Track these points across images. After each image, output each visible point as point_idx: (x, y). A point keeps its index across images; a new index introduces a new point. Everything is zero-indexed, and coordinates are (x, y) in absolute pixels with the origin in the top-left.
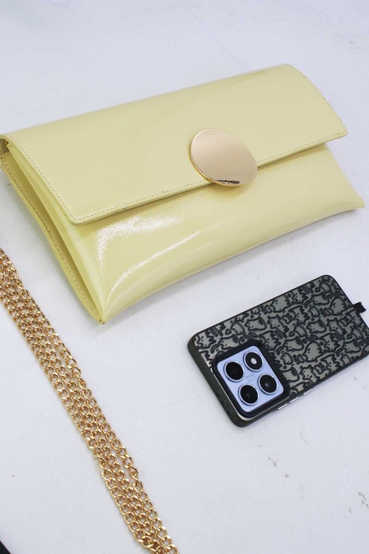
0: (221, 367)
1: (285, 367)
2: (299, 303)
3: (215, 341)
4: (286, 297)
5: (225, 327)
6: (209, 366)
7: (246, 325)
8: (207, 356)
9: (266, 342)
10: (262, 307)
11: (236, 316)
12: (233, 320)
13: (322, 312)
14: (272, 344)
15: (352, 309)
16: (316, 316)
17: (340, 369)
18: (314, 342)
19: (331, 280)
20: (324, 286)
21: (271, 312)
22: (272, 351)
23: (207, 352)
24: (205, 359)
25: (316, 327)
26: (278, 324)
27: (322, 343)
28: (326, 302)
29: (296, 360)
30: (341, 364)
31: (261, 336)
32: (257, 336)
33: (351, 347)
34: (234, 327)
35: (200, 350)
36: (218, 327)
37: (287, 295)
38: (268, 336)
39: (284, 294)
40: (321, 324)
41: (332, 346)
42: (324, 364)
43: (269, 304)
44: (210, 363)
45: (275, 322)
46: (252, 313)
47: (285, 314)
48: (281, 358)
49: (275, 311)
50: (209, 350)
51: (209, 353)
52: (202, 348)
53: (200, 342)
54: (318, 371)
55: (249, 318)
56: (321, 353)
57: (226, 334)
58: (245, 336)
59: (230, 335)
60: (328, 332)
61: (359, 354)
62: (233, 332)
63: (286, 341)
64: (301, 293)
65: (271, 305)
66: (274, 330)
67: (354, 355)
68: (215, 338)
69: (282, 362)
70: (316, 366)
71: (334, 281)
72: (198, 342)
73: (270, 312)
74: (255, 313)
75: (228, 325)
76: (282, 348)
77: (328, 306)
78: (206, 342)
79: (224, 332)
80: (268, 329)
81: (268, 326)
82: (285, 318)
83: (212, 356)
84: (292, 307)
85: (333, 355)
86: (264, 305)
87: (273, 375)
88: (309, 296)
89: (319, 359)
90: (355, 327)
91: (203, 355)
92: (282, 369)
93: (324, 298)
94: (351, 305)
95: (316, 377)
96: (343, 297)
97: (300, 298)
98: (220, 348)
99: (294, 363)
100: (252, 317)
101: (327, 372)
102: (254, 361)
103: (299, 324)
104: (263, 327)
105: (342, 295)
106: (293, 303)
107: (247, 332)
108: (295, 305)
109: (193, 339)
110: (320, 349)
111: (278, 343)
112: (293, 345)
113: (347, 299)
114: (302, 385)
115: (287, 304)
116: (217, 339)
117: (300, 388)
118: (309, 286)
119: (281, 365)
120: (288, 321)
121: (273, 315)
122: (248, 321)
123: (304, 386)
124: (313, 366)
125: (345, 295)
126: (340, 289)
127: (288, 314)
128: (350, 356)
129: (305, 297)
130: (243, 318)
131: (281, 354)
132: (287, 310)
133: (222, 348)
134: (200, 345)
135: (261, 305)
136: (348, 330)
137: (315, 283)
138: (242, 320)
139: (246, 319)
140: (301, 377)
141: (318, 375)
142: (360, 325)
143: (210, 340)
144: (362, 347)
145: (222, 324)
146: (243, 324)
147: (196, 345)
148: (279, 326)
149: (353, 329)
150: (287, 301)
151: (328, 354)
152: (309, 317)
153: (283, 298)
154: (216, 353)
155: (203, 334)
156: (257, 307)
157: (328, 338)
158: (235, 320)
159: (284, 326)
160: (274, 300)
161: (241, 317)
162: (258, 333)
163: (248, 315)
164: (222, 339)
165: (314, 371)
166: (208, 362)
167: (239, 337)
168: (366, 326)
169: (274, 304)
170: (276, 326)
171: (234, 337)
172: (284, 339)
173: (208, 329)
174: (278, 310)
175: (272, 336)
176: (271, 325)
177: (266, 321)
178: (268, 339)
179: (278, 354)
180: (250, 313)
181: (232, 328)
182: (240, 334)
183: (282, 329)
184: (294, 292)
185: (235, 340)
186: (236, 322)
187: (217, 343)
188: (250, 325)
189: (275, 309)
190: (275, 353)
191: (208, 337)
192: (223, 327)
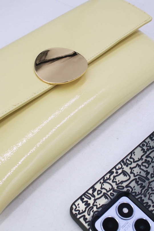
0: (99, 224)
3: (89, 204)
4: (141, 147)
5: (96, 189)
6: (88, 227)
7: (113, 182)
8: (85, 219)
9: (132, 190)
10: (123, 162)
11: (103, 177)
12: (102, 181)
14: (138, 189)
22: (140, 196)
23: (84, 216)
24: (84, 222)
26: (139, 170)
31: (127, 186)
32: (124, 188)
34: (103, 187)
35: (79, 216)
36: (91, 192)
37: (141, 145)
38: (133, 184)
39: (139, 146)
43: (128, 157)
44: (88, 225)
45: (137, 170)
46: (116, 169)
47: (144, 161)
48: (149, 199)
49: (134, 162)
50: (86, 214)
51: (87, 216)
52: (79, 214)
53: (77, 208)
55: (115, 174)
57: (98, 194)
58: (114, 191)
59: (102, 194)
62: (104, 191)
63: (150, 183)
64: (152, 140)
65: (131, 158)
66: (137, 177)
68: (89, 201)
69: (150, 203)
72: (75, 210)
73: (131, 164)
74: (119, 169)
75: (98, 187)
76: (148, 190)
78: (82, 207)
79: (95, 194)
80: (132, 177)
81: (132, 175)
82: (144, 164)
83: (89, 218)
84: (148, 153)
86: (125, 160)
87: (145, 217)
91: (82, 220)
92: (151, 209)
97: (152, 144)
98: (95, 209)
100: (117, 173)
102: (125, 210)
104: (128, 177)
106: (148, 150)
107: (115, 187)
108: (150, 151)
109: (71, 208)
111: (142, 187)
115: (143, 152)
116: (91, 202)
119: (150, 206)
120: (147, 166)
121: (134, 165)
122: (114, 177)
127: (146, 160)
130: (110, 176)
131: (148, 196)
132: (144, 158)
133: (97, 208)
134: (77, 212)
135: (122, 161)
138: (109, 179)
139: (112, 177)
143: (85, 205)
145: (93, 188)
146: (111, 182)
147: (74, 212)
148: (140, 172)
150: (143, 149)
153: (139, 149)
154: (92, 213)
155: (80, 201)
156: (120, 163)
158: (103, 180)
159: (145, 171)
160: (132, 153)
161: (108, 176)
162: (124, 184)
163: (113, 172)
164: (95, 200)
166: (86, 225)
167: (109, 193)
169: (133, 156)
170: (138, 173)
171: (105, 195)
172: (147, 182)
173: (82, 196)
174: (137, 160)
175: (137, 182)
176: (134, 174)
177: (129, 173)
178: (134, 187)
179: (145, 196)
180: (114, 170)
181: (102, 188)
182: (110, 190)
183: (143, 174)
184: (147, 141)
185: (106, 198)
186: (105, 181)
187: (91, 205)
188: (117, 180)
189: (134, 160)
190: (143, 196)
191: (83, 202)
192: (94, 190)
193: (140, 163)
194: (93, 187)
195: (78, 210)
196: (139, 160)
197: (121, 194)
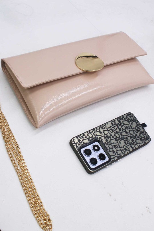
0: (82, 151)
1: (110, 150)
2: (117, 124)
7: (93, 134)
8: (77, 147)
9: (102, 140)
10: (101, 127)
11: (90, 131)
12: (88, 132)
13: (127, 128)
14: (104, 141)
15: (140, 126)
16: (124, 129)
17: (134, 150)
18: (123, 140)
19: (131, 114)
20: (128, 117)
21: (105, 128)
22: (104, 144)
23: (77, 145)
24: (76, 148)
25: (124, 134)
26: (107, 133)
27: (126, 140)
28: (129, 123)
29: (114, 147)
30: (134, 148)
31: (100, 138)
32: (98, 138)
33: (139, 141)
35: (74, 144)
36: (82, 135)
37: (112, 121)
38: (103, 138)
39: (111, 121)
40: (126, 132)
41: (130, 141)
42: (127, 148)
43: (104, 125)
44: (78, 149)
46: (96, 129)
47: (111, 129)
49: (106, 128)
50: (78, 144)
51: (78, 145)
52: (75, 143)
53: (74, 141)
54: (124, 151)
55: (95, 131)
56: (126, 144)
59: (87, 138)
60: (129, 135)
61: (142, 144)
64: (118, 120)
65: (105, 126)
67: (140, 144)
69: (108, 148)
70: (123, 149)
71: (133, 115)
74: (98, 129)
75: (86, 134)
76: (109, 142)
77: (129, 125)
78: (76, 141)
79: (84, 137)
81: (103, 134)
83: (79, 146)
84: (114, 126)
85: (131, 145)
86: (102, 126)
87: (104, 153)
88: (121, 121)
89: (125, 147)
90: (141, 133)
91: (75, 146)
92: (108, 151)
93: (128, 122)
94: (140, 124)
95: (123, 154)
96: (136, 121)
97: (117, 122)
98: (82, 143)
99: (114, 148)
100: (96, 130)
101: (128, 151)
102: (96, 148)
103: (116, 133)
104: (101, 134)
105: (136, 120)
107: (94, 137)
109: (71, 140)
110: (125, 142)
111: (107, 140)
112: (114, 141)
113: (138, 122)
114: (117, 157)
117: (116, 158)
118: (122, 117)
120: (112, 132)
121: (105, 129)
122: (95, 132)
123: (118, 158)
124: (122, 149)
125: (137, 120)
126: (135, 118)
128: (138, 145)
129: (119, 122)
131: (108, 145)
132: (111, 127)
134: (74, 143)
135: (101, 126)
136: (138, 134)
137: (124, 116)
138: (92, 132)
139: (93, 132)
140: (117, 154)
141: (124, 153)
142: (144, 132)
143: (78, 140)
144: (144, 141)
146: (92, 134)
147: (72, 142)
149: (140, 134)
150: (112, 124)
151: (129, 144)
152: (121, 130)
153: (110, 123)
154: (80, 145)
155: (76, 138)
156: (99, 126)
157: (129, 138)
160: (106, 123)
161: (92, 131)
162: (99, 137)
164: (83, 140)
165: (122, 151)
166: (77, 149)
167: (90, 139)
168: (146, 132)
169: (106, 125)
171: (88, 139)
172: (110, 139)
173: (77, 136)
174: (108, 127)
175: (105, 138)
176: (105, 134)
177: (102, 132)
178: (103, 139)
179: (107, 145)
180: (95, 129)
181: (87, 135)
182: (91, 137)
183: (109, 135)
184: (115, 120)
185: (89, 140)
186: (90, 133)
187: (81, 141)
188: (96, 134)
189: (106, 127)
190: (106, 144)
191: (77, 139)
192: (84, 135)
193: (109, 129)
194: (83, 134)
195: (74, 142)
196: (109, 128)
197: (96, 140)
